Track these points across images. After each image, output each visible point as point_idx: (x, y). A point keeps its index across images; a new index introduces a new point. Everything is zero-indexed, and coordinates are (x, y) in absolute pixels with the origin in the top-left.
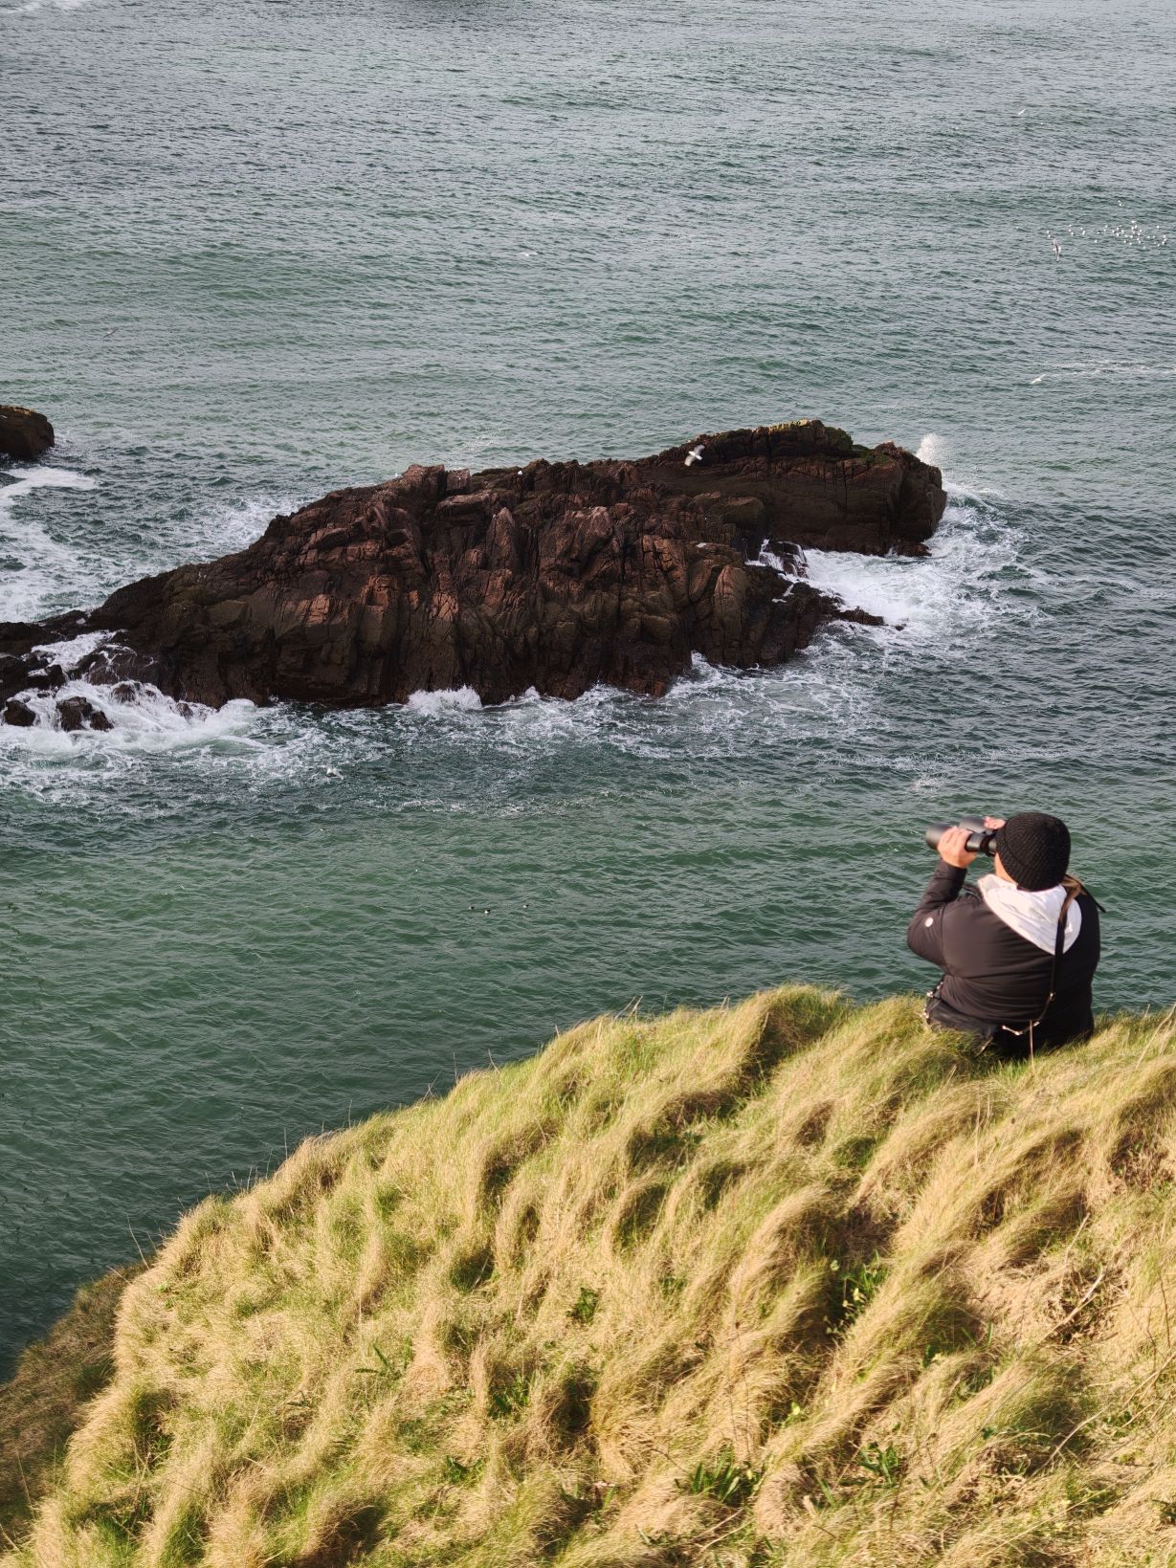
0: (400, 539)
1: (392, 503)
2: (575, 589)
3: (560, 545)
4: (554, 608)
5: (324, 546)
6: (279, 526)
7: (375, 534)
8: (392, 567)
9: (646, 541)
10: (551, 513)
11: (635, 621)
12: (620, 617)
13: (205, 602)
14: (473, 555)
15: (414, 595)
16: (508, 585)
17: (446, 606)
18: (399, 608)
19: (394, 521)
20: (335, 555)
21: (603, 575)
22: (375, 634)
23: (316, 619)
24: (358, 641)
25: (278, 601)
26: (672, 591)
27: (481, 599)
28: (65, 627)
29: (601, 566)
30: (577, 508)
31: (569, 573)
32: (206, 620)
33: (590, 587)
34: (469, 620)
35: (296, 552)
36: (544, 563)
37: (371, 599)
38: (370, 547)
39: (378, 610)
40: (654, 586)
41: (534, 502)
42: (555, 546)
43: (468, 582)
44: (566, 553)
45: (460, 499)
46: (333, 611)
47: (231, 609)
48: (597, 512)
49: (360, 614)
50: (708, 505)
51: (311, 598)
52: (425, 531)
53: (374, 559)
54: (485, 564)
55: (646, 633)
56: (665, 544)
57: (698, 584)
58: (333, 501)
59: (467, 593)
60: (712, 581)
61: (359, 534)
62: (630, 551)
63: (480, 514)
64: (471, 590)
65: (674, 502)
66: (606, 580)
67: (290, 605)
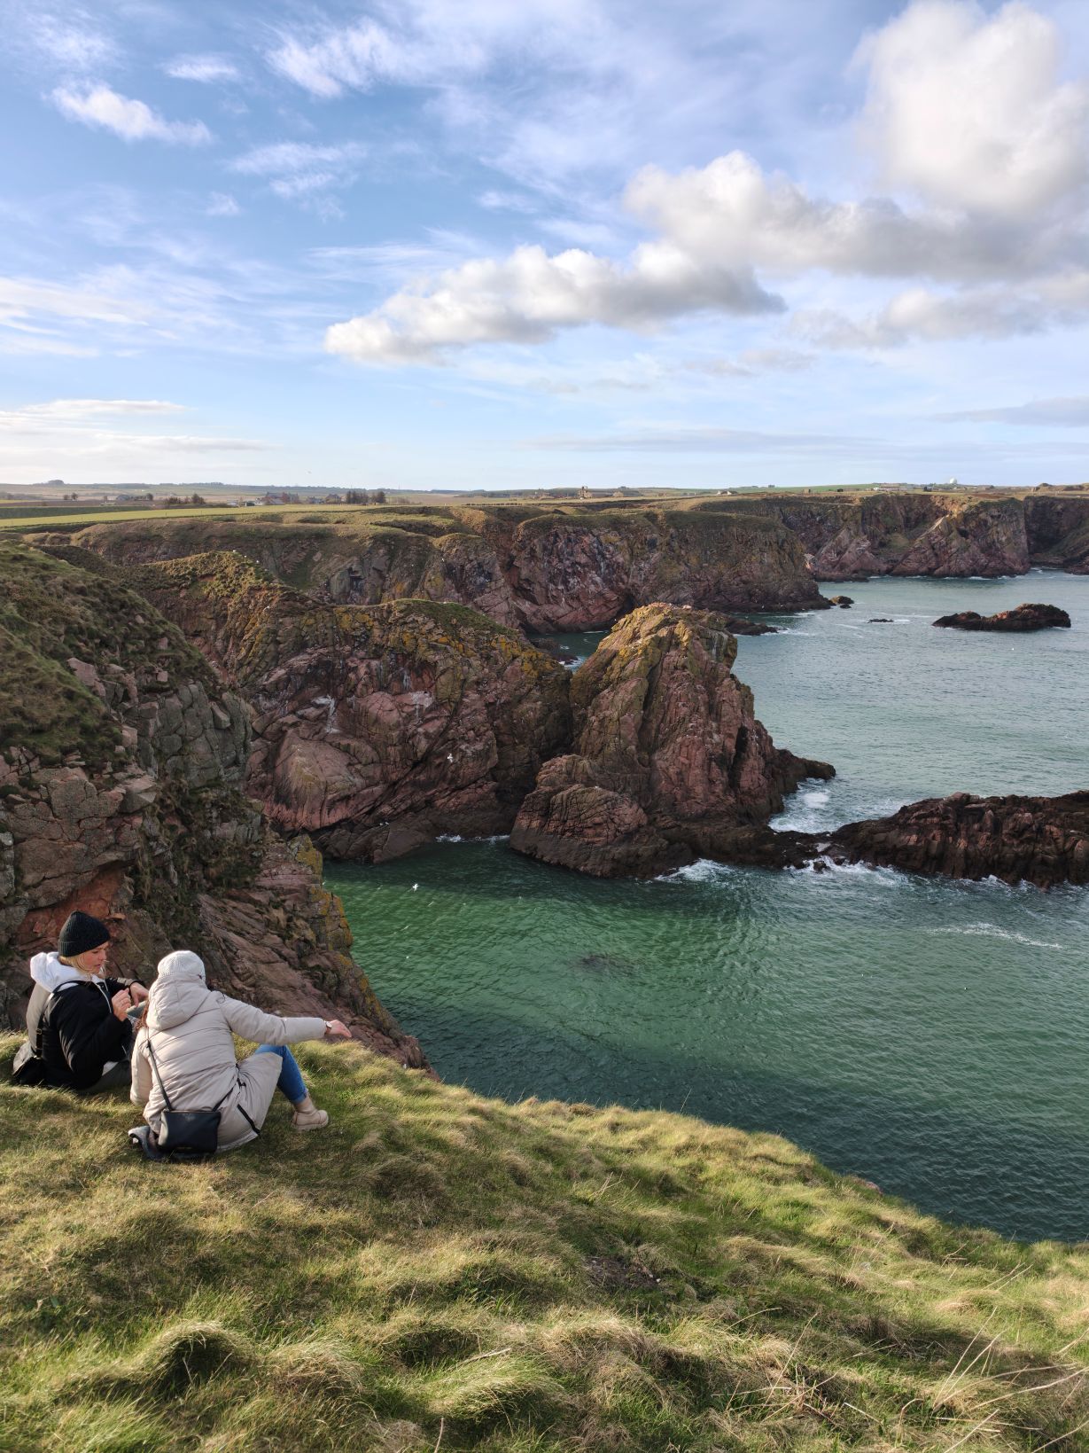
0: (948, 818)
1: (946, 805)
2: (1015, 843)
3: (1011, 825)
4: (1006, 848)
5: (918, 818)
6: (904, 809)
7: (938, 815)
8: (943, 828)
9: (1047, 827)
10: (1009, 814)
11: (1039, 857)
12: (1033, 855)
13: (873, 833)
14: (976, 826)
15: (951, 838)
16: (988, 838)
17: (962, 844)
18: (944, 843)
19: (946, 811)
20: (922, 821)
21: (1027, 838)
22: (934, 851)
23: (911, 843)
24: (927, 852)
25: (899, 835)
26: (1057, 847)
27: (977, 842)
28: (822, 837)
29: (1027, 835)
30: (1021, 812)
31: (1014, 836)
32: (872, 839)
33: (1022, 842)
34: (971, 849)
35: (908, 819)
36: (1004, 832)
37: (934, 838)
38: (935, 820)
39: (936, 842)
40: (1049, 844)
41: (1004, 809)
42: (1009, 825)
43: (973, 835)
44: (1014, 828)
45: (974, 805)
46: (918, 841)
47: (881, 836)
48: (1027, 815)
49: (929, 843)
50: (1078, 817)
51: (911, 835)
52: (959, 816)
53: (937, 824)
54: (980, 830)
55: (1044, 862)
56: (1054, 829)
57: (1068, 845)
58: (925, 802)
59: (971, 840)
60: (1074, 845)
61: (932, 815)
62: (1040, 830)
63: (981, 811)
64: (973, 839)
65: (1063, 814)
66: (1029, 840)
67: (903, 838)
